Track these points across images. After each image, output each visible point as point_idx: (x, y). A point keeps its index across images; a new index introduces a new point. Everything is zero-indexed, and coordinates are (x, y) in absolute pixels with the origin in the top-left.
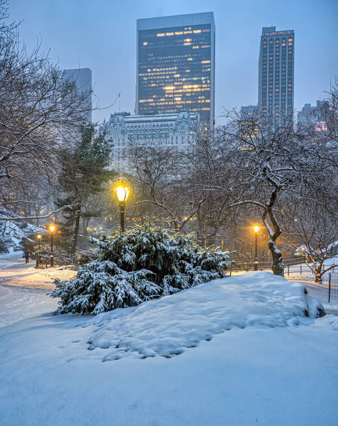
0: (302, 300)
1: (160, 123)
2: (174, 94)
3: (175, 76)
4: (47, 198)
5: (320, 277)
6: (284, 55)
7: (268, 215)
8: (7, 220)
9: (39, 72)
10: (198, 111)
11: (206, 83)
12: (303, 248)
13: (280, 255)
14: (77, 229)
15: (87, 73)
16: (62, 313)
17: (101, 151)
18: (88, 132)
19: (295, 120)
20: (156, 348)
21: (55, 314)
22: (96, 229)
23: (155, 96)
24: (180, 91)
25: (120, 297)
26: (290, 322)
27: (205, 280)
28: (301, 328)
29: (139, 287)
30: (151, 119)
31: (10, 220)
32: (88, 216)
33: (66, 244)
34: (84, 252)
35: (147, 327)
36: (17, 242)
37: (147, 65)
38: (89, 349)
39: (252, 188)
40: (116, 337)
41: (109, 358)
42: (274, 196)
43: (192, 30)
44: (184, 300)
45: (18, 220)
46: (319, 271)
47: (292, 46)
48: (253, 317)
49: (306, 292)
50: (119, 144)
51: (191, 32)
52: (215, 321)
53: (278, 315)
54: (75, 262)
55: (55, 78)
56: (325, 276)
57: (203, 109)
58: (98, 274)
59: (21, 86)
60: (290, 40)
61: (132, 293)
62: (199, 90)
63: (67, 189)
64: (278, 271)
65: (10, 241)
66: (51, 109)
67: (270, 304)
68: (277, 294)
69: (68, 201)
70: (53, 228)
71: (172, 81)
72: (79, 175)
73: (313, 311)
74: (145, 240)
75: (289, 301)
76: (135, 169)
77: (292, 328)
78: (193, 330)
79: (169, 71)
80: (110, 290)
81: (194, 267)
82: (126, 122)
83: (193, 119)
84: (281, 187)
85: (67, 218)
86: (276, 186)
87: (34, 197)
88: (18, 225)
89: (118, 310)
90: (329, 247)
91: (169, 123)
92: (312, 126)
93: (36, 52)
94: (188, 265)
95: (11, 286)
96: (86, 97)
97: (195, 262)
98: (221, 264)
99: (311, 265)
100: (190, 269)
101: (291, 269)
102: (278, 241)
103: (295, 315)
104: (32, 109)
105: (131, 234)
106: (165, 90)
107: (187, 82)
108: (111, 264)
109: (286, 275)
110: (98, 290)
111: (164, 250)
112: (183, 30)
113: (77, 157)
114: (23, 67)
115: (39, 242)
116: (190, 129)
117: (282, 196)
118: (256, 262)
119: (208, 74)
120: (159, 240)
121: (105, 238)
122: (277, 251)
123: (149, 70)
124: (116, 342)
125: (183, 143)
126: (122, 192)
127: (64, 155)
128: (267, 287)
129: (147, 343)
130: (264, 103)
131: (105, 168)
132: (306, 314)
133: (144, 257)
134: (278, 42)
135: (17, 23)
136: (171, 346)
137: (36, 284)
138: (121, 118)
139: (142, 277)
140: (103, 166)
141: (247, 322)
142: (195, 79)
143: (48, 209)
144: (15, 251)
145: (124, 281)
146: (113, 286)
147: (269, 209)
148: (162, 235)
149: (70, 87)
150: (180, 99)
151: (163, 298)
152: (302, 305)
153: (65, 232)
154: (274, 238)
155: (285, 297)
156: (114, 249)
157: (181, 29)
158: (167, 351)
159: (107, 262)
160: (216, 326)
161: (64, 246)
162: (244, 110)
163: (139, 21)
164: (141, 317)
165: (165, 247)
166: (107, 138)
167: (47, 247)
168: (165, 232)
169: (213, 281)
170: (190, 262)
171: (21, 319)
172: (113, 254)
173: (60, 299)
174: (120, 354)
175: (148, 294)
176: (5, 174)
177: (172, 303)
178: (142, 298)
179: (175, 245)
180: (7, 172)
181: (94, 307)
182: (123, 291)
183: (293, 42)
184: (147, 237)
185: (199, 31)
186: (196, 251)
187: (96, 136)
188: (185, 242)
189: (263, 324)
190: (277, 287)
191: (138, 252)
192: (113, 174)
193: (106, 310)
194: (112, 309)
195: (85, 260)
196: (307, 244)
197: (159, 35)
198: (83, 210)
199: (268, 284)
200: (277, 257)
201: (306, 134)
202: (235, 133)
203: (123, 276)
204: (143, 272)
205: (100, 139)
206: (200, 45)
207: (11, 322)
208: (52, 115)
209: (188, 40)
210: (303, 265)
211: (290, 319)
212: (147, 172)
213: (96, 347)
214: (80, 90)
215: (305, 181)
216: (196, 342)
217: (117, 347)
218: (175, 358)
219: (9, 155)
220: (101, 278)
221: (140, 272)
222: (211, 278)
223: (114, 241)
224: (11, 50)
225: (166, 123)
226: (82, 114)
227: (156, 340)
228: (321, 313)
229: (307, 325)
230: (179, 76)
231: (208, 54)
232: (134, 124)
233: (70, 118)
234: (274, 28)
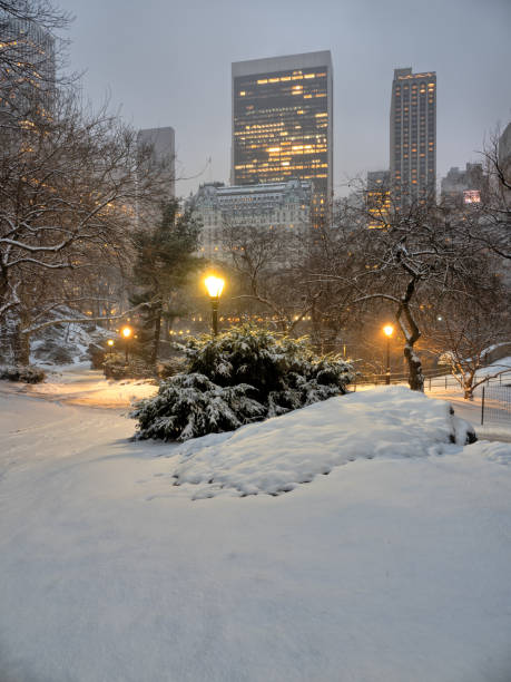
0: (447, 422)
1: (262, 195)
2: (280, 157)
3: (282, 134)
4: (119, 293)
5: (470, 392)
6: (423, 104)
7: (403, 313)
8: (70, 322)
9: (109, 133)
10: (313, 180)
11: (322, 142)
12: (449, 355)
13: (419, 364)
14: (157, 333)
15: (167, 134)
16: (142, 439)
17: (187, 232)
18: (170, 209)
19: (439, 188)
20: (259, 483)
21: (132, 440)
22: (180, 333)
23: (255, 161)
24: (288, 153)
25: (213, 420)
26: (431, 450)
27: (322, 398)
28: (446, 459)
29: (236, 406)
30: (252, 190)
31: (74, 322)
32: (171, 316)
33: (145, 352)
34: (166, 362)
35: (247, 457)
36: (83, 349)
37: (246, 121)
38: (175, 484)
39: (383, 277)
40: (208, 469)
41: (200, 495)
42: (411, 289)
43: (303, 75)
44: (295, 423)
45: (84, 322)
46: (469, 384)
47: (434, 93)
48: (383, 444)
49: (452, 412)
50: (210, 222)
51: (301, 77)
52: (335, 451)
53: (415, 441)
54: (156, 374)
55: (128, 141)
56: (478, 390)
57: (319, 176)
58: (186, 390)
59: (85, 152)
60: (431, 85)
61: (229, 414)
62: (312, 151)
63: (146, 282)
64: (417, 385)
65: (74, 349)
66: (123, 181)
67: (406, 427)
68: (415, 415)
69: (147, 297)
70: (127, 332)
71: (277, 140)
72: (160, 264)
73: (461, 436)
74: (244, 346)
75: (432, 424)
76: (231, 255)
77: (433, 458)
78: (307, 461)
79: (273, 128)
80: (200, 410)
81: (308, 381)
82: (219, 195)
83: (305, 189)
84: (420, 276)
85: (146, 319)
86: (414, 275)
87: (104, 293)
88: (84, 329)
89: (212, 436)
90: (483, 353)
91: (275, 195)
92: (461, 197)
93: (105, 108)
94: (300, 378)
95: (77, 405)
96: (167, 164)
97: (309, 373)
98: (342, 376)
99: (459, 376)
100: (303, 383)
101: (434, 382)
102: (416, 345)
103: (437, 441)
104: (100, 182)
105: (227, 339)
106: (268, 153)
107: (297, 142)
108: (201, 378)
109: (426, 390)
110: (185, 410)
111: (269, 358)
112: (291, 75)
113: (157, 240)
114: (88, 128)
115: (111, 350)
116: (302, 202)
117: (421, 288)
118: (388, 374)
119: (324, 131)
120: (263, 346)
121: (193, 344)
122: (415, 359)
123: (248, 128)
124: (209, 476)
125: (292, 220)
126: (213, 284)
127: (141, 240)
128: (403, 406)
129: (248, 477)
130: (397, 167)
131: (193, 254)
132: (453, 439)
133: (243, 368)
134: (414, 87)
135: (80, 72)
136: (278, 481)
137: (108, 402)
138: (212, 189)
139: (239, 394)
140: (189, 252)
141: (375, 451)
142: (308, 137)
143: (121, 307)
144: (81, 360)
145: (218, 398)
146: (204, 405)
147: (404, 305)
148: (266, 340)
149: (146, 152)
150: (288, 164)
151: (268, 421)
152: (447, 429)
153: (143, 338)
154: (411, 342)
155: (425, 418)
156: (206, 358)
157: (289, 73)
158: (273, 488)
159: (196, 374)
160: (335, 455)
161: (142, 354)
162: (372, 177)
163: (235, 66)
164: (240, 444)
165: (270, 355)
166: (195, 215)
167: (120, 356)
168: (270, 334)
169: (332, 399)
170: (302, 375)
171: (90, 446)
172: (204, 364)
173: (137, 422)
174: (213, 491)
175: (249, 415)
176: (66, 264)
177: (279, 427)
178: (241, 420)
179: (283, 352)
180: (69, 262)
181: (180, 432)
182: (216, 412)
183: (434, 88)
184: (247, 342)
185: (313, 76)
186: (310, 360)
187: (180, 214)
188: (296, 348)
189: (396, 453)
190: (414, 406)
191: (236, 361)
192: (201, 263)
193: (196, 436)
194: (202, 434)
195: (169, 372)
196: (454, 349)
197: (260, 82)
198: (166, 309)
199: (402, 401)
200: (415, 366)
201: (453, 206)
202: (359, 206)
203: (217, 393)
204: (242, 387)
205: (186, 218)
206: (314, 94)
207: (78, 451)
208: (125, 188)
209: (298, 88)
210: (449, 377)
211: (431, 445)
212: (246, 258)
213: (183, 482)
214: (160, 156)
215: (452, 268)
216: (311, 476)
217: (210, 482)
218: (284, 496)
219: (71, 240)
220: (189, 395)
221: (238, 387)
222: (331, 395)
223: (205, 347)
224: (73, 106)
225: (270, 195)
226: (163, 186)
227: (259, 474)
228: (472, 438)
229: (453, 454)
230: (286, 134)
231: (324, 105)
232: (229, 198)
233: (147, 192)
234: (410, 69)
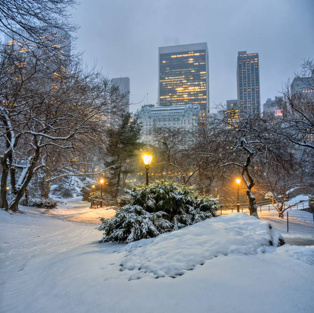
0: (268, 233)
1: (174, 111)
2: (183, 92)
3: (183, 81)
4: (99, 160)
5: (282, 214)
6: (252, 68)
7: (245, 172)
8: (73, 175)
9: (96, 80)
10: (199, 104)
11: (203, 86)
12: (270, 194)
13: (254, 199)
14: (118, 181)
15: (126, 81)
16: (105, 241)
17: (135, 130)
18: (127, 117)
20: (165, 270)
21: (101, 242)
22: (131, 181)
23: (170, 94)
24: (187, 91)
25: (144, 231)
26: (259, 250)
27: (203, 219)
28: (267, 255)
29: (157, 223)
30: (168, 108)
31: (75, 176)
32: (126, 172)
33: (111, 192)
34: (123, 197)
35: (160, 255)
36: (79, 190)
37: (166, 75)
38: (120, 270)
39: (234, 154)
40: (140, 262)
41: (133, 277)
42: (249, 161)
43: (194, 53)
44: (186, 234)
45: (80, 175)
46: (281, 209)
47: (257, 63)
48: (233, 247)
49: (270, 228)
50: (146, 125)
51: (193, 55)
52: (207, 250)
53: (250, 245)
54: (117, 203)
55: (105, 84)
56: (285, 213)
57: (202, 102)
58: (130, 215)
59: (83, 90)
60: (256, 59)
61: (153, 228)
62: (199, 90)
63: (113, 155)
64: (253, 211)
65: (74, 189)
66: (103, 104)
67: (246, 237)
68: (250, 230)
69: (113, 163)
70: (102, 181)
71: (181, 84)
72: (121, 146)
73: (276, 241)
74: (162, 191)
75: (259, 235)
76: (157, 142)
77: (260, 255)
78: (192, 257)
79: (179, 78)
80: (138, 225)
81: (195, 209)
82: (152, 111)
83: (195, 109)
84: (253, 154)
85: (112, 174)
86: (250, 153)
87: (91, 160)
88: (80, 179)
89: (143, 240)
90: (287, 193)
91: (180, 111)
92: (272, 114)
93: (94, 69)
94: (191, 208)
95: (73, 221)
96: (125, 96)
97: (196, 205)
98: (213, 207)
99: (275, 205)
100: (192, 210)
101: (263, 208)
102: (253, 189)
103: (262, 245)
104: (90, 105)
105: (152, 187)
106: (177, 90)
107: (191, 85)
108: (139, 208)
109: (259, 213)
110: (129, 225)
111: (174, 197)
112: (188, 54)
113: (120, 134)
114: (86, 78)
115: (93, 190)
116: (194, 115)
117: (255, 159)
118: (239, 204)
119: (204, 80)
120: (171, 191)
121: (135, 190)
122: (252, 196)
123: (166, 78)
124: (139, 265)
125: (189, 124)
126: (147, 158)
127: (110, 133)
128: (244, 224)
129: (160, 267)
130: (241, 98)
131: (138, 141)
132: (271, 243)
133: (161, 202)
134: (248, 60)
136: (176, 269)
137: (90, 219)
138: (148, 108)
139: (158, 217)
140: (136, 140)
141: (229, 251)
142: (196, 83)
143: (100, 167)
144: (78, 196)
145: (147, 219)
146: (140, 223)
147: (245, 168)
148: (173, 188)
149: (115, 90)
150: (187, 96)
151: (173, 232)
152: (268, 237)
153: (110, 185)
154: (250, 188)
155: (256, 231)
156: (142, 197)
157: (187, 53)
158: (173, 273)
159: (136, 206)
160: (207, 254)
162: (229, 102)
163: (160, 48)
164: (157, 247)
165: (175, 196)
166: (138, 121)
167: (98, 193)
168: (175, 185)
169: (207, 220)
170: (192, 206)
171: (78, 245)
172: (140, 200)
173: (104, 232)
174: (141, 275)
175: (164, 229)
176: (71, 146)
177: (178, 236)
178: (160, 231)
179: (181, 194)
180: (73, 145)
181: (127, 237)
182: (146, 227)
183: (258, 60)
184: (163, 189)
185: (199, 54)
186: (196, 198)
187: (131, 120)
188: (188, 192)
189: (240, 253)
190: (250, 224)
191: (157, 199)
192: (142, 145)
193: (135, 240)
194: (138, 239)
195: (124, 203)
196: (272, 191)
197: (172, 56)
198: (123, 169)
199: (244, 222)
200: (252, 200)
201: (268, 119)
202: (221, 118)
203: (147, 216)
204: (160, 213)
205: (135, 122)
206: (199, 62)
207: (71, 248)
208: (103, 108)
209: (191, 59)
210: (271, 205)
211: (259, 248)
212: (165, 144)
213: (125, 269)
214: (122, 90)
215: (269, 150)
216: (194, 266)
217: (140, 269)
218: (178, 278)
219: (74, 134)
220: (132, 217)
221: (158, 213)
222: (207, 217)
223: (141, 191)
224: (78, 67)
225: (178, 111)
226: (123, 107)
227: (166, 264)
228: (282, 242)
229: (271, 252)
230: (186, 81)
231: (204, 68)
232: (157, 112)
233: (114, 110)
234: (246, 52)
